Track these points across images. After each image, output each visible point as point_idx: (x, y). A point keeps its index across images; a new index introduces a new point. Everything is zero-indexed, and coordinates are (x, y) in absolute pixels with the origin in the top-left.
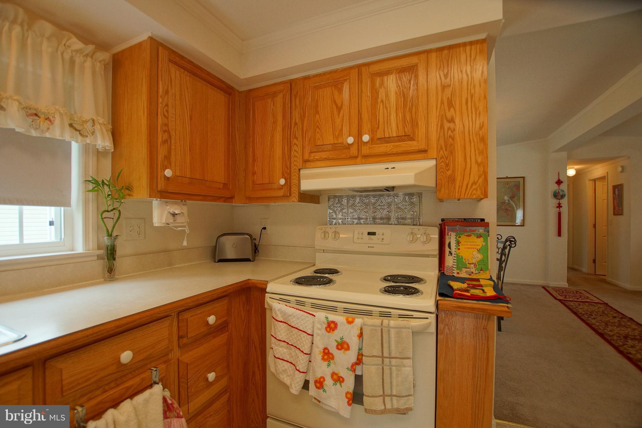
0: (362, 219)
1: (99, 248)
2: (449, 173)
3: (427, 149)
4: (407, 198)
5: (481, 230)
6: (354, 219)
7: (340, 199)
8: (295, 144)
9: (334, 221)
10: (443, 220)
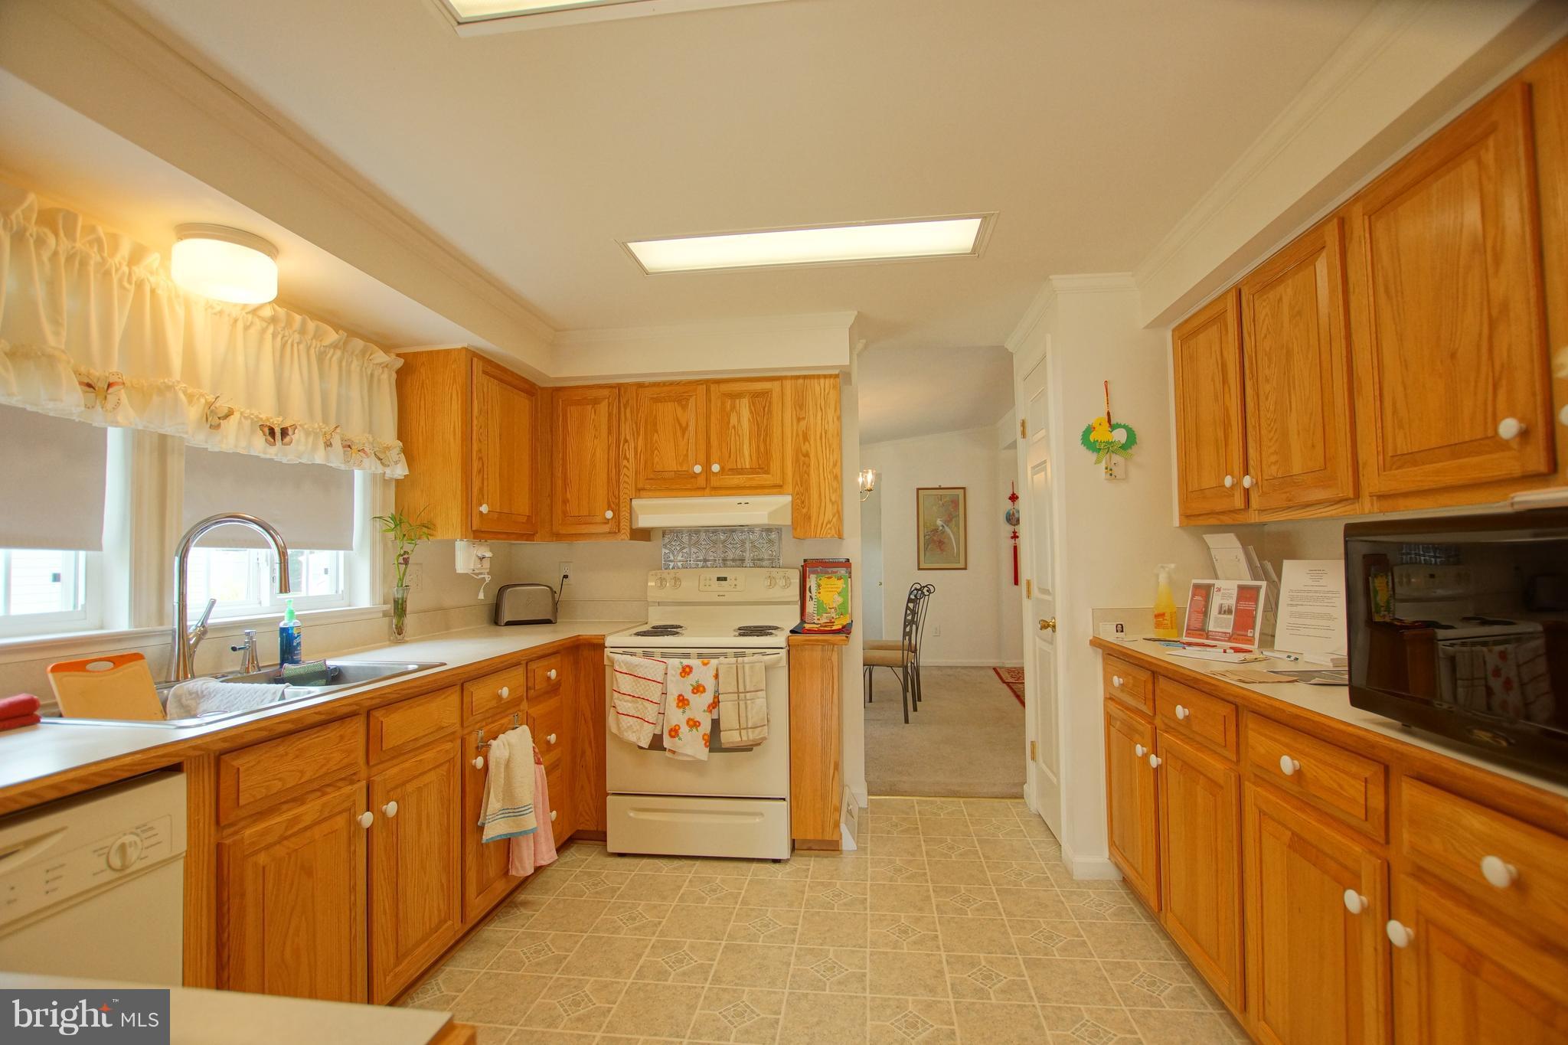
0: (709, 561)
1: (385, 603)
2: (804, 511)
3: (781, 483)
4: (764, 534)
5: (843, 571)
6: (698, 561)
7: (679, 535)
8: (625, 466)
9: (672, 564)
10: (805, 561)
